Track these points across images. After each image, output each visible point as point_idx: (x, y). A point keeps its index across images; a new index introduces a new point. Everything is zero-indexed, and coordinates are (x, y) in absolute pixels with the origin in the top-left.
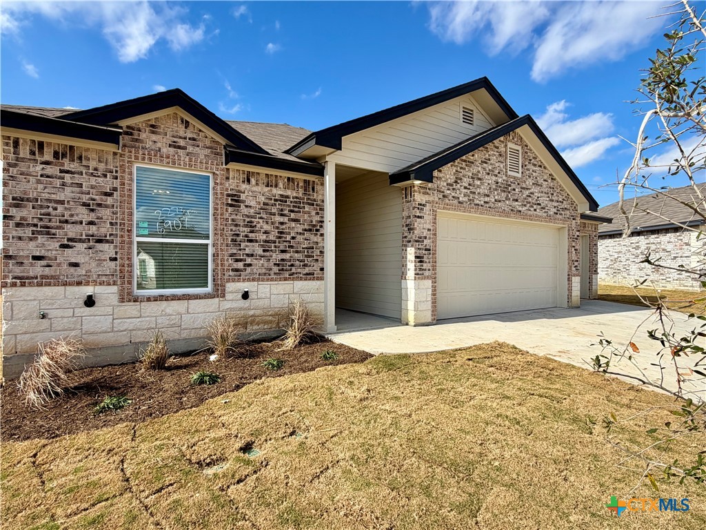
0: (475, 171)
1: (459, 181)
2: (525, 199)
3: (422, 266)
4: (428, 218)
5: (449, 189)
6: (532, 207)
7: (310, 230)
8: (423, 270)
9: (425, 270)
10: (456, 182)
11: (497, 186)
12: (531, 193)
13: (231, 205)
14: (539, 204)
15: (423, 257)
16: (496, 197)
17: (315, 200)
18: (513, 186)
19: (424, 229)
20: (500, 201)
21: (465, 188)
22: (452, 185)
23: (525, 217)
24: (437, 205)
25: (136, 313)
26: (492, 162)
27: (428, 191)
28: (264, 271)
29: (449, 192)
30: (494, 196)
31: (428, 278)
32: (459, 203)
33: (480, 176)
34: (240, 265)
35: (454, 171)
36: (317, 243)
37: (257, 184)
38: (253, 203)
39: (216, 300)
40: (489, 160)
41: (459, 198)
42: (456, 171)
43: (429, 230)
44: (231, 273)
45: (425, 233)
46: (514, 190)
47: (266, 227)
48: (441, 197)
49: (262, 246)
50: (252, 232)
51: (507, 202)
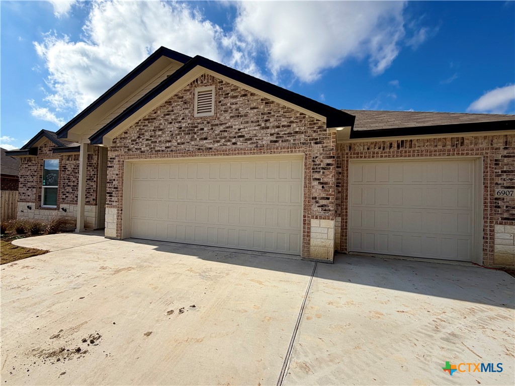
0: (157, 125)
1: (141, 136)
2: (219, 135)
3: (111, 199)
4: (116, 166)
5: (133, 144)
6: (229, 141)
7: (90, 179)
8: (112, 201)
9: (113, 201)
10: (139, 137)
11: (180, 131)
12: (227, 128)
13: (63, 171)
14: (243, 136)
15: (112, 193)
16: (179, 141)
17: (92, 164)
18: (200, 126)
19: (113, 174)
20: (183, 143)
21: (147, 140)
22: (135, 140)
23: (217, 152)
24: (123, 157)
25: (38, 213)
26: (175, 112)
27: (117, 148)
28: (72, 200)
29: (132, 146)
30: (177, 141)
31: (114, 207)
32: (142, 152)
33: (161, 127)
34: (64, 197)
35: (138, 130)
36: (92, 186)
37: (72, 160)
38: (69, 169)
39: (57, 211)
40: (173, 111)
41: (141, 149)
42: (140, 129)
43: (117, 175)
44: (62, 200)
45: (114, 177)
46: (202, 129)
47: (74, 179)
48: (126, 150)
49: (72, 188)
50: (69, 182)
51: (193, 143)
